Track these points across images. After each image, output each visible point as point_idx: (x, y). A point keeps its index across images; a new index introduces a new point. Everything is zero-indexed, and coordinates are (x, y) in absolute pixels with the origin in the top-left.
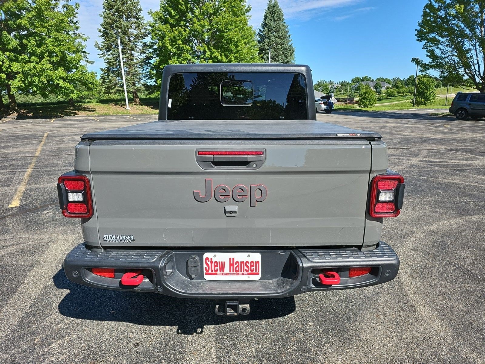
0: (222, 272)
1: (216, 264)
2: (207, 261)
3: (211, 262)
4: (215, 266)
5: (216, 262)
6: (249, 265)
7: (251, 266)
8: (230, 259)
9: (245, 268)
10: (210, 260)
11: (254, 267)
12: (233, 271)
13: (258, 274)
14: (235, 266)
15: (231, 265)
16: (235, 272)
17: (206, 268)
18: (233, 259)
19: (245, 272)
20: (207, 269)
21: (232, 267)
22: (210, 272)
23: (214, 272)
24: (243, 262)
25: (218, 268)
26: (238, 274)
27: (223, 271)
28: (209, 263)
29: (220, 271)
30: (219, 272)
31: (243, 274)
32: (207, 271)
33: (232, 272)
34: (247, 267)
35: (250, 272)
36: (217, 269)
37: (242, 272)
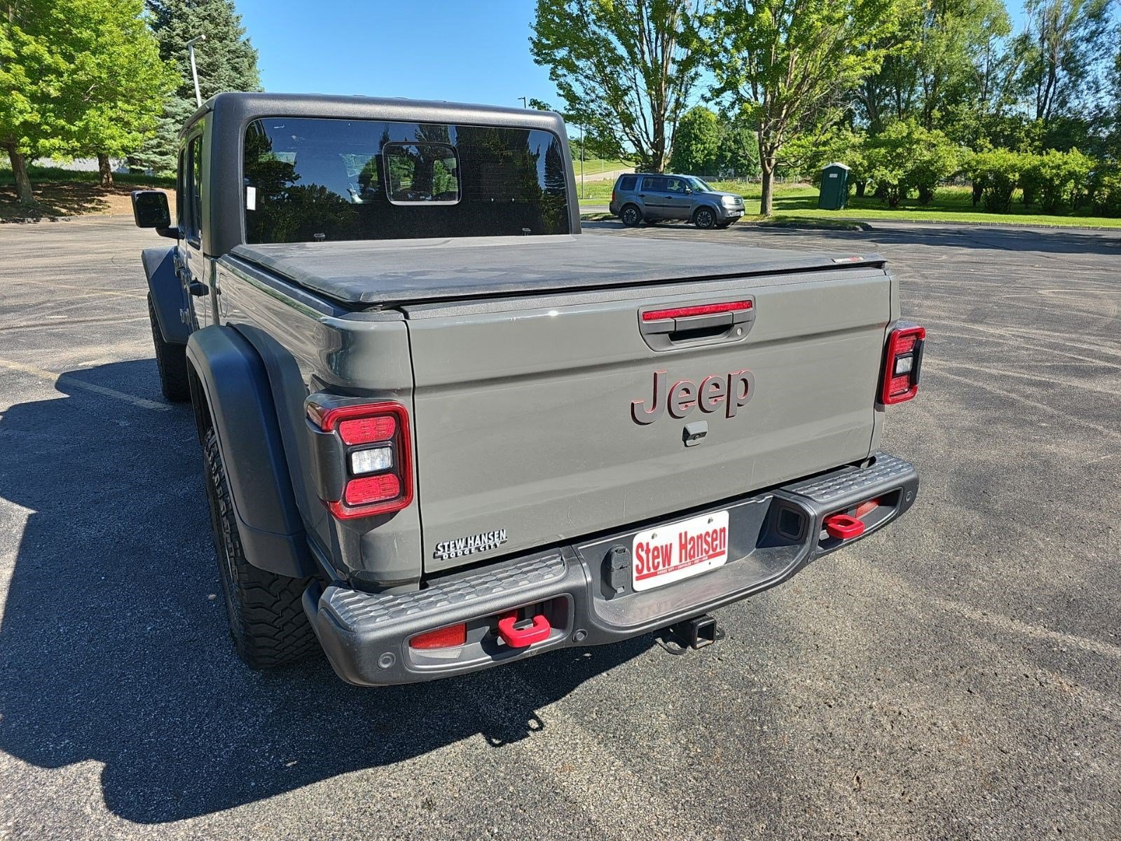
0: (667, 567)
1: (656, 553)
2: (640, 550)
3: (648, 551)
4: (654, 558)
5: (656, 548)
6: (709, 539)
7: (714, 540)
8: (681, 535)
9: (705, 546)
10: (645, 548)
11: (718, 542)
12: (686, 560)
13: (723, 553)
14: (689, 547)
15: (683, 546)
16: (688, 560)
17: (637, 566)
18: (686, 533)
19: (704, 555)
20: (640, 567)
21: (683, 551)
22: (645, 572)
23: (652, 571)
24: (700, 537)
25: (660, 560)
26: (693, 563)
27: (669, 564)
28: (643, 554)
29: (664, 566)
30: (661, 567)
31: (701, 561)
32: (639, 571)
33: (683, 561)
34: (707, 543)
35: (711, 552)
36: (658, 563)
37: (700, 556)
